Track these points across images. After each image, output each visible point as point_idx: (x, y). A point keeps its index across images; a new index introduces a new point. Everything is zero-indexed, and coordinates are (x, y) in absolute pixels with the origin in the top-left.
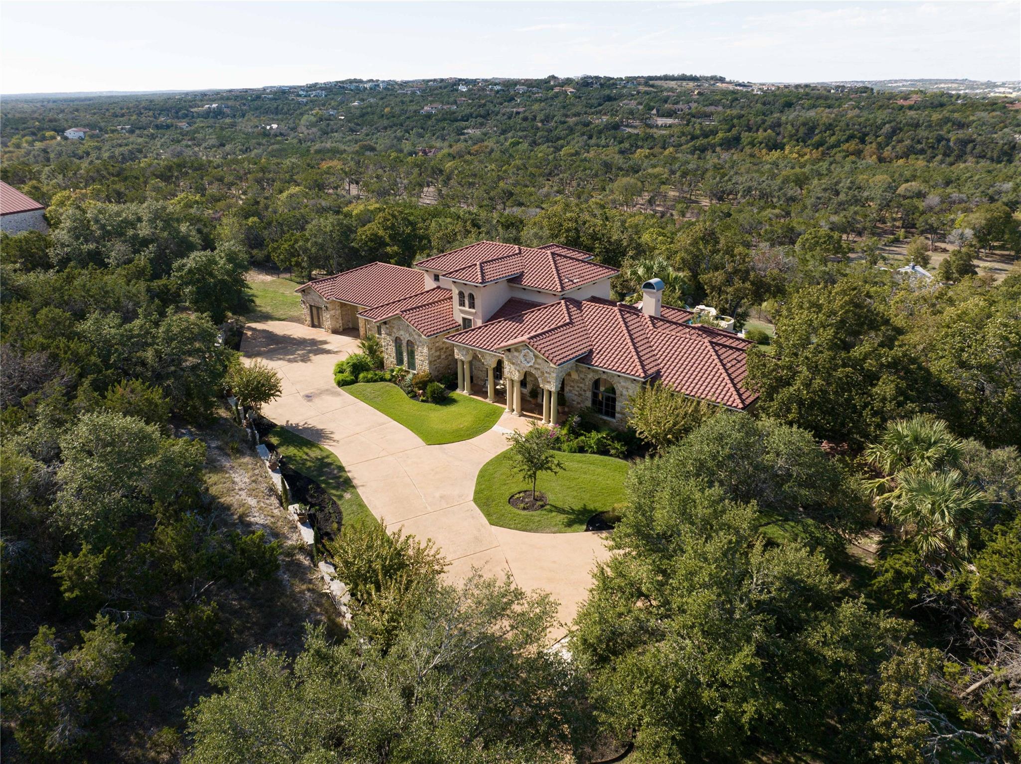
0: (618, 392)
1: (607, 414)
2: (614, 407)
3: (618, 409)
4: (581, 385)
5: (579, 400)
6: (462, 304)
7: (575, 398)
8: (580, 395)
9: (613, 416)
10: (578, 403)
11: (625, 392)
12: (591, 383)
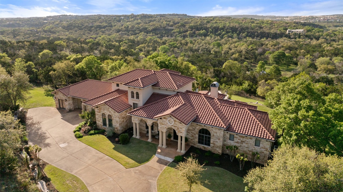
0: (212, 135)
1: (206, 144)
2: (209, 141)
3: (211, 142)
4: (193, 132)
5: (192, 138)
6: (133, 97)
7: (190, 137)
8: (192, 136)
9: (209, 145)
10: (192, 140)
11: (215, 134)
12: (198, 131)
